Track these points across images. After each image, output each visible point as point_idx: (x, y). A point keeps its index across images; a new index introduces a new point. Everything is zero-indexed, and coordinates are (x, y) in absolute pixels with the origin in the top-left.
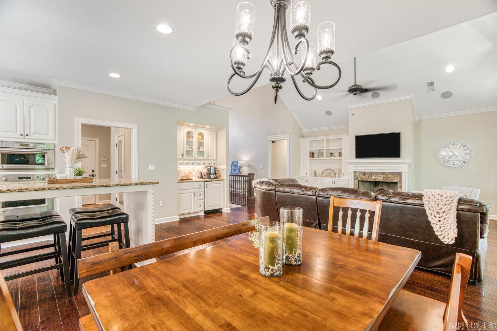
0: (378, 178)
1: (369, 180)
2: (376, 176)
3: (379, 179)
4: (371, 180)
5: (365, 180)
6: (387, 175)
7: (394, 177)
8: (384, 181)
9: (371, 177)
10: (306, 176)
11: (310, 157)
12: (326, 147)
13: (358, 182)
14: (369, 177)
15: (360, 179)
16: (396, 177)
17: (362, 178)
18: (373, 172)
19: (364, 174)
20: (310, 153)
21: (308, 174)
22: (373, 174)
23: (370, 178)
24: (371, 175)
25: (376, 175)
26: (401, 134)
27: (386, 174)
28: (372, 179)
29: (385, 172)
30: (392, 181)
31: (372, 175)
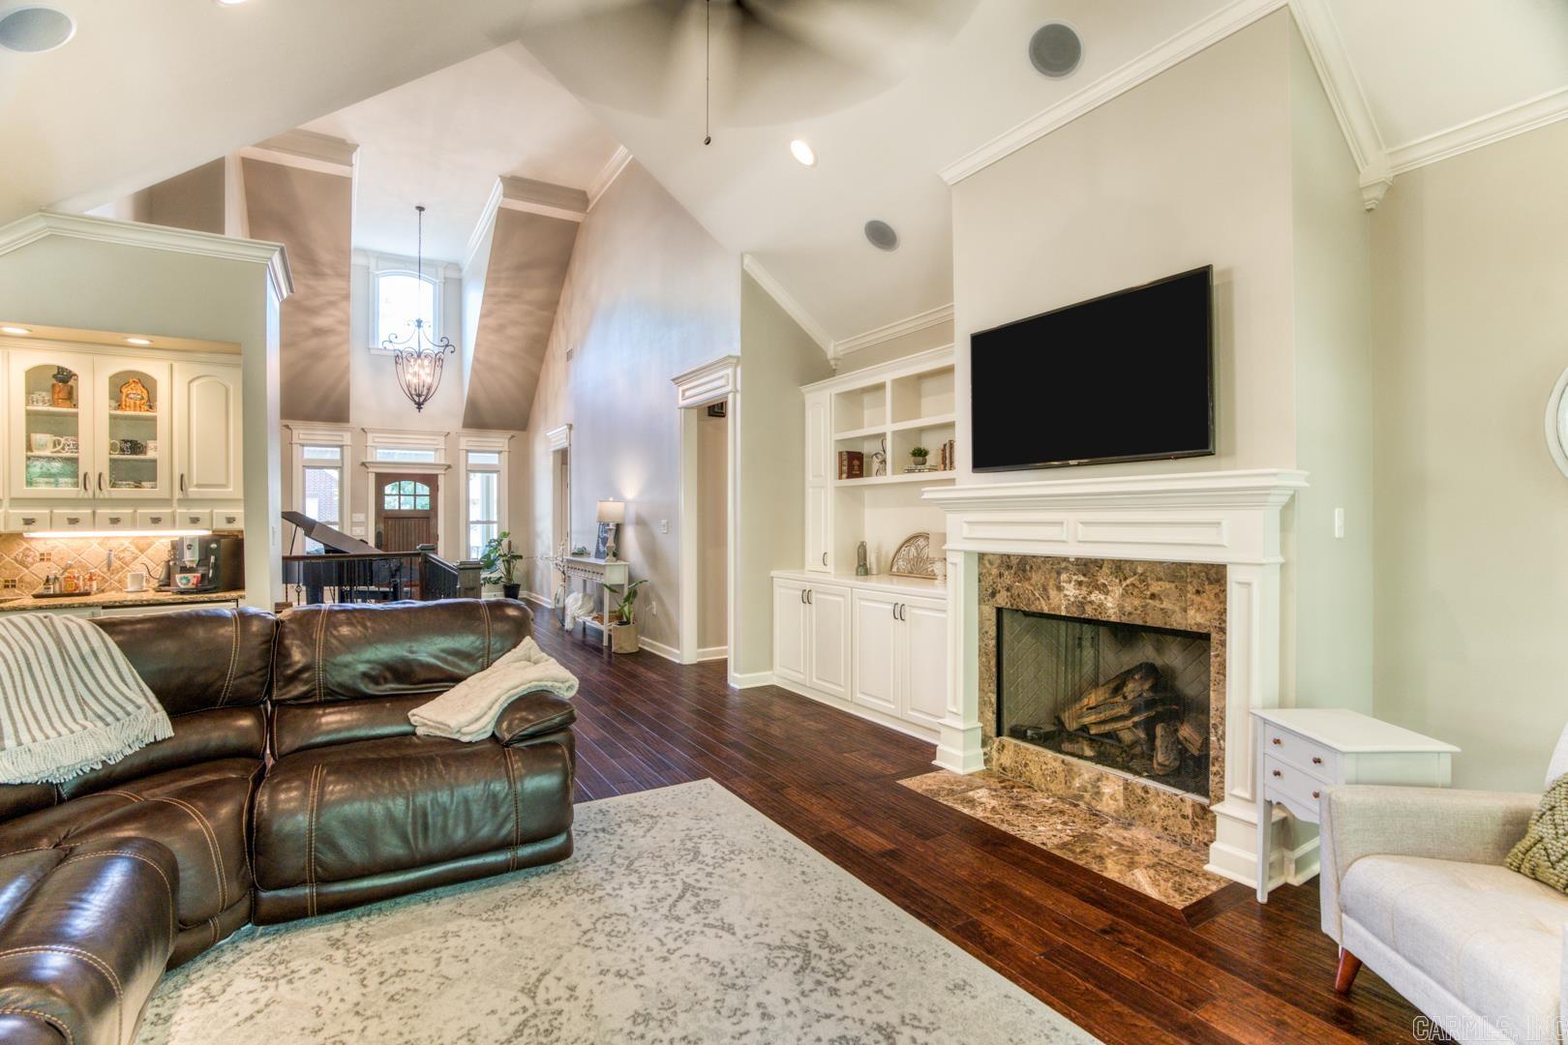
0: (1096, 597)
1: (1046, 610)
2: (1080, 583)
3: (1101, 605)
4: (1059, 608)
5: (1028, 605)
6: (1143, 579)
7: (1183, 592)
8: (1125, 619)
9: (1059, 589)
10: (824, 569)
11: (840, 478)
12: (894, 421)
13: (994, 619)
14: (1045, 589)
15: (1002, 600)
16: (1197, 599)
17: (1015, 591)
18: (1066, 559)
19: (1024, 571)
20: (841, 453)
21: (830, 559)
22: (1066, 569)
23: (1053, 593)
24: (1059, 573)
25: (1082, 578)
26: (1216, 281)
27: (1140, 570)
28: (1064, 603)
29: (1132, 562)
30: (1175, 626)
31: (1064, 576)
